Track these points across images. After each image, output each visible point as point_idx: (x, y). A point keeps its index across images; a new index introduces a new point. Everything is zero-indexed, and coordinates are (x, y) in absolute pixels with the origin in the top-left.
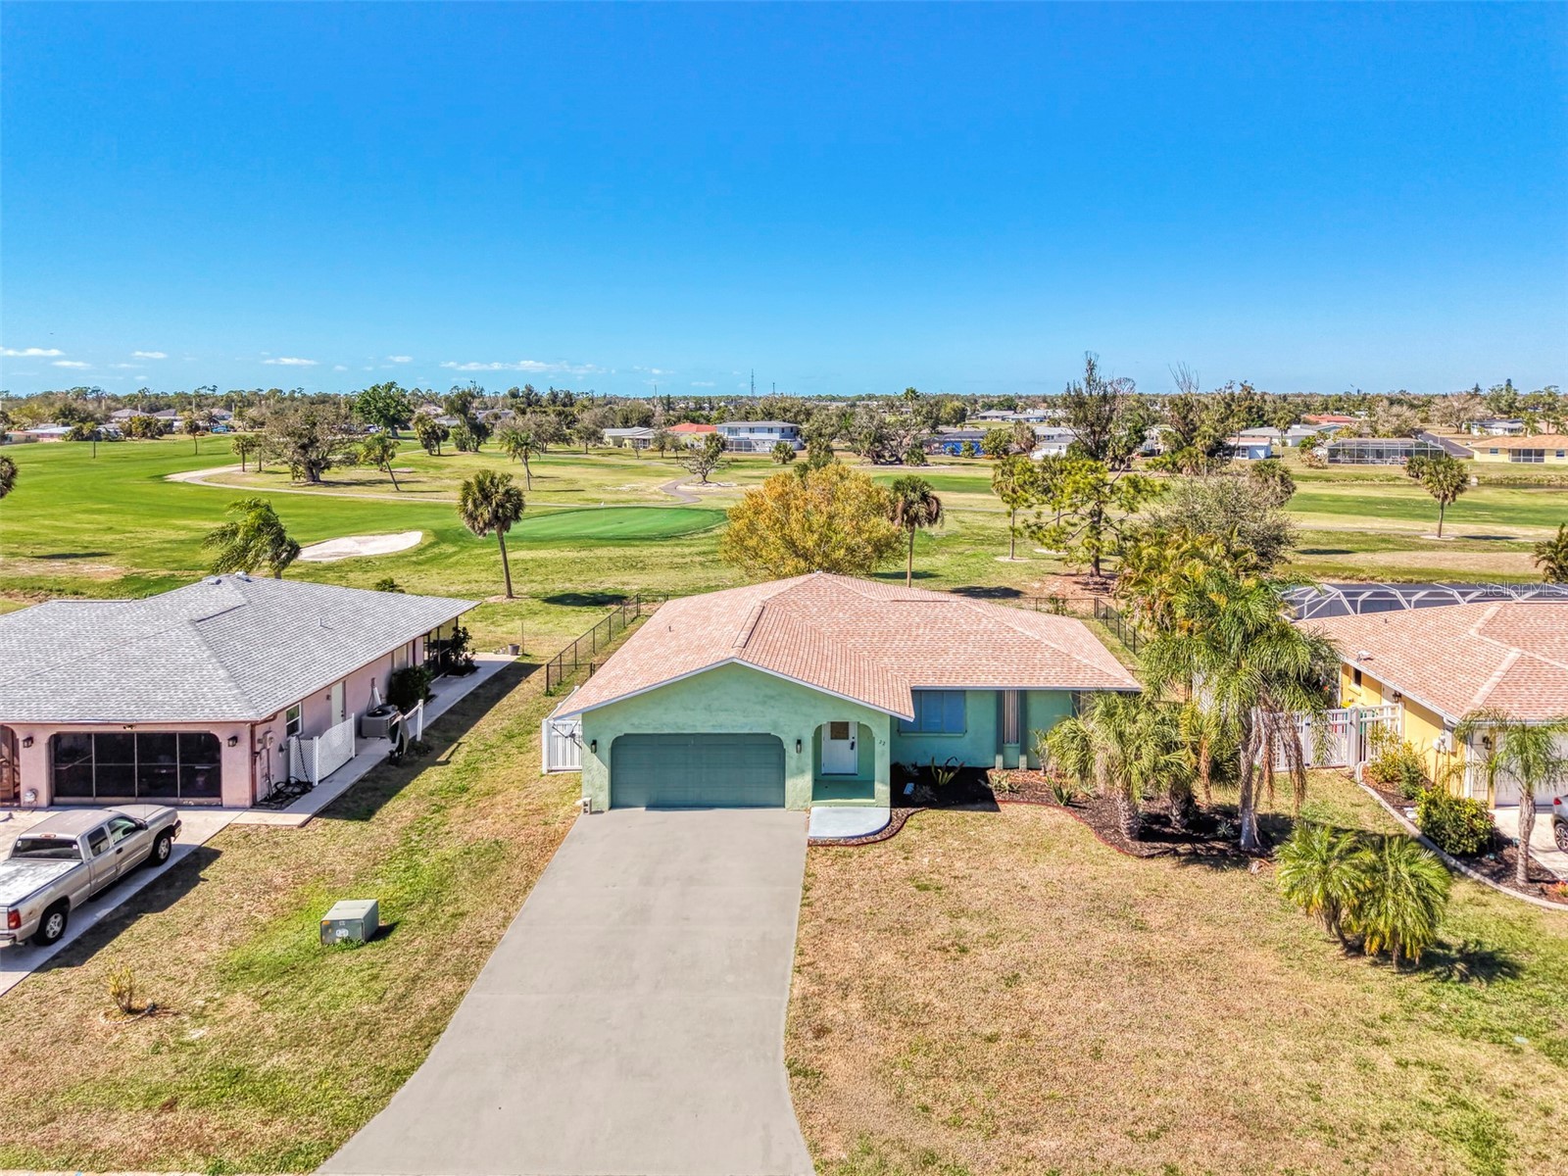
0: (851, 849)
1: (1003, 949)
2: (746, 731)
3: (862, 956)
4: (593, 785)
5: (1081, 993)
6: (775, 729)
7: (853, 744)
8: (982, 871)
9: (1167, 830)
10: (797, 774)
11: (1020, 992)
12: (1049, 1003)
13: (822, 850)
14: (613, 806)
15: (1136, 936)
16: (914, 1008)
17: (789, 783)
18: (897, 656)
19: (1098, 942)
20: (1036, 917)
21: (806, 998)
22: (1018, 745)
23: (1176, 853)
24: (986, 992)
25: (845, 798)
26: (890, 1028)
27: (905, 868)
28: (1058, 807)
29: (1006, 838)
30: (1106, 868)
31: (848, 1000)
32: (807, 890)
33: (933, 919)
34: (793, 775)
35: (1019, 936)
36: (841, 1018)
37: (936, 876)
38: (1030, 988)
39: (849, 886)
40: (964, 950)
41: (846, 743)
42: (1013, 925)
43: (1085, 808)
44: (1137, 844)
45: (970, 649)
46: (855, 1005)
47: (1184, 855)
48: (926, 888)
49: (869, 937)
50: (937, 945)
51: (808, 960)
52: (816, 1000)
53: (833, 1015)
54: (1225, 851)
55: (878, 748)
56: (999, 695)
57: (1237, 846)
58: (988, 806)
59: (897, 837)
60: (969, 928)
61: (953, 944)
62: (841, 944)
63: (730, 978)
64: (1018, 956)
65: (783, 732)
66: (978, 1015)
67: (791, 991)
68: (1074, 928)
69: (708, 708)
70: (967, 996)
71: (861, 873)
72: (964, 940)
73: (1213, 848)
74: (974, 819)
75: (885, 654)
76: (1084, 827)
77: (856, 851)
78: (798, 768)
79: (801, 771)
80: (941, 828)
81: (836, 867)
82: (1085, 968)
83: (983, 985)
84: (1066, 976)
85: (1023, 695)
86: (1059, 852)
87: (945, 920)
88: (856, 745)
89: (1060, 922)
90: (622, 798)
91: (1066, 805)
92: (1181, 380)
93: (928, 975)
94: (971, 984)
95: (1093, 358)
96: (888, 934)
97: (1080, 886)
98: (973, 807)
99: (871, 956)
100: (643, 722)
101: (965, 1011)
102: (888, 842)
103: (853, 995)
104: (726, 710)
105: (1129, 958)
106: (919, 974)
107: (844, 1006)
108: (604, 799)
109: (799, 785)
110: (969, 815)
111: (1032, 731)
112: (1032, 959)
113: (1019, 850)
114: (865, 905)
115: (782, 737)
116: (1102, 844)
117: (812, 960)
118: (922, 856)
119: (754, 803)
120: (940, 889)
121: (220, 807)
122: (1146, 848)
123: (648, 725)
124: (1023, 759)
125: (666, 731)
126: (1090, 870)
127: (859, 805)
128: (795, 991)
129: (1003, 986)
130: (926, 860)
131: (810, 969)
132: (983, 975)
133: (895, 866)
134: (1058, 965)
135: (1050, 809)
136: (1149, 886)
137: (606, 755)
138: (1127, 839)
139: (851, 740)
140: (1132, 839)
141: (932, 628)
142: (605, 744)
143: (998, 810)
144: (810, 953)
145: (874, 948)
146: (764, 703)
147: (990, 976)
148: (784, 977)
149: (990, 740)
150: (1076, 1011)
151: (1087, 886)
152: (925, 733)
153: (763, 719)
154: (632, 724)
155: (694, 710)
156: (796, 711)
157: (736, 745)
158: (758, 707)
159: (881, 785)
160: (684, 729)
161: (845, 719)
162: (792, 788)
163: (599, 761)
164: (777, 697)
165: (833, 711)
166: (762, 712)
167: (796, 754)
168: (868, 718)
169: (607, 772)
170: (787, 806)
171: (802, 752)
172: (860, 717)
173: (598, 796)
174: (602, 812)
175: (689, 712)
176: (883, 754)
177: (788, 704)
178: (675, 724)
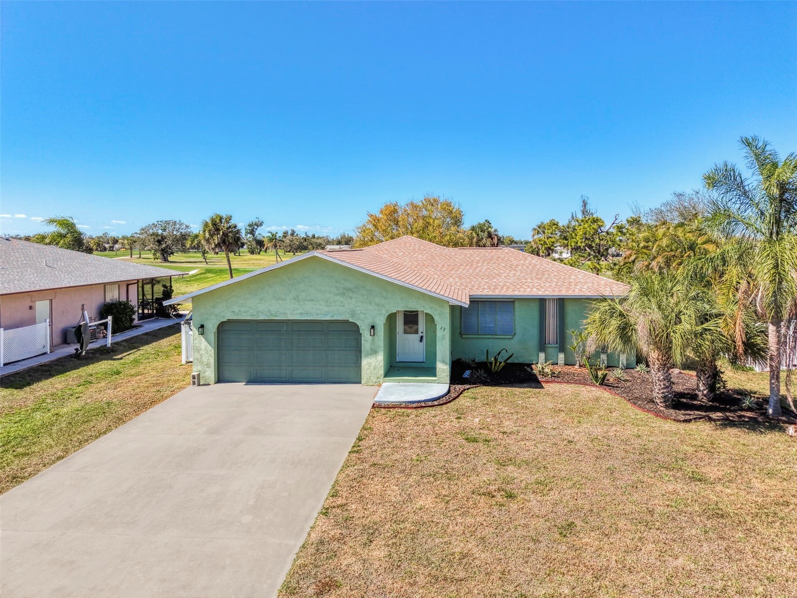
0: (409, 411)
1: (554, 496)
2: (328, 318)
3: (399, 498)
4: (201, 362)
5: (651, 546)
6: (353, 316)
7: (422, 337)
8: (529, 428)
9: (695, 402)
10: (370, 354)
11: (578, 544)
12: (614, 558)
13: (383, 411)
14: (220, 380)
15: (697, 487)
16: (448, 559)
17: (365, 362)
18: (460, 278)
19: (657, 492)
20: (586, 467)
21: (322, 542)
22: (558, 345)
23: (710, 419)
24: (536, 541)
25: (412, 377)
26: (415, 583)
27: (458, 425)
28: (594, 386)
29: (551, 406)
30: (647, 428)
31: (373, 546)
32: (360, 441)
33: (479, 467)
34: (368, 355)
35: (570, 484)
36: (357, 568)
37: (486, 432)
38: (589, 539)
39: (401, 437)
40: (511, 496)
41: (416, 337)
42: (563, 474)
43: (617, 387)
44: (672, 411)
45: (518, 274)
46: (378, 552)
47: (718, 420)
48: (475, 440)
49: (411, 480)
50: (482, 491)
51: (340, 501)
52: (335, 545)
53: (348, 566)
54: (756, 418)
55: (439, 333)
56: (542, 301)
57: (765, 414)
58: (533, 385)
59: (452, 403)
60: (516, 475)
61: (499, 490)
62: (379, 487)
63: (247, 519)
64: (571, 504)
65: (359, 319)
66: (528, 570)
67: (309, 534)
68: (627, 478)
69: (296, 298)
70: (514, 546)
71: (415, 428)
72: (511, 486)
73: (744, 416)
74: (522, 393)
75: (451, 277)
76: (618, 398)
77: (414, 412)
78: (372, 349)
79: (374, 352)
80: (493, 398)
81: (393, 423)
82: (649, 518)
83: (532, 533)
84: (629, 526)
85: (561, 302)
86: (600, 417)
87: (492, 467)
88: (424, 338)
89: (611, 471)
90: (226, 374)
91: (601, 384)
92: (635, 210)
93: (470, 520)
94: (519, 533)
95: (586, 199)
96: (432, 479)
97: (626, 442)
98: (521, 385)
99: (410, 499)
100: (242, 310)
101: (511, 565)
102: (444, 407)
103: (379, 541)
104: (312, 300)
105: (697, 508)
106: (459, 520)
107: (365, 553)
108: (210, 374)
109: (374, 362)
110: (517, 390)
111: (569, 332)
112: (587, 507)
113: (563, 414)
114: (412, 453)
115: (359, 323)
116: (639, 411)
117: (344, 501)
118: (474, 417)
119: (344, 380)
120: (489, 441)
122: (681, 415)
123: (246, 312)
124: (561, 356)
125: (261, 317)
126: (632, 430)
127: (424, 381)
128: (313, 535)
129: (557, 536)
130: (477, 420)
131: (339, 511)
132: (534, 522)
133: (447, 424)
134: (619, 515)
135: (588, 387)
136: (695, 443)
137: (212, 336)
138: (661, 407)
139: (420, 334)
140: (667, 407)
141: (488, 263)
142: (212, 327)
143: (542, 387)
144: (345, 495)
145: (414, 492)
146: (343, 294)
147: (541, 524)
148: (306, 520)
149: (534, 342)
150: (650, 569)
151: (632, 442)
152: (481, 335)
153: (342, 308)
154: (233, 312)
155: (284, 300)
156: (370, 301)
157: (322, 331)
158: (339, 298)
159: (442, 365)
160: (276, 316)
161: (412, 308)
162: (367, 367)
163: (206, 343)
164: (355, 290)
165: (402, 299)
166: (342, 302)
167: (370, 338)
168: (431, 308)
169: (213, 351)
170: (363, 382)
171: (375, 336)
172: (424, 307)
173: (205, 371)
174: (209, 385)
175: (280, 302)
176: (443, 338)
177: (363, 295)
178: (269, 311)
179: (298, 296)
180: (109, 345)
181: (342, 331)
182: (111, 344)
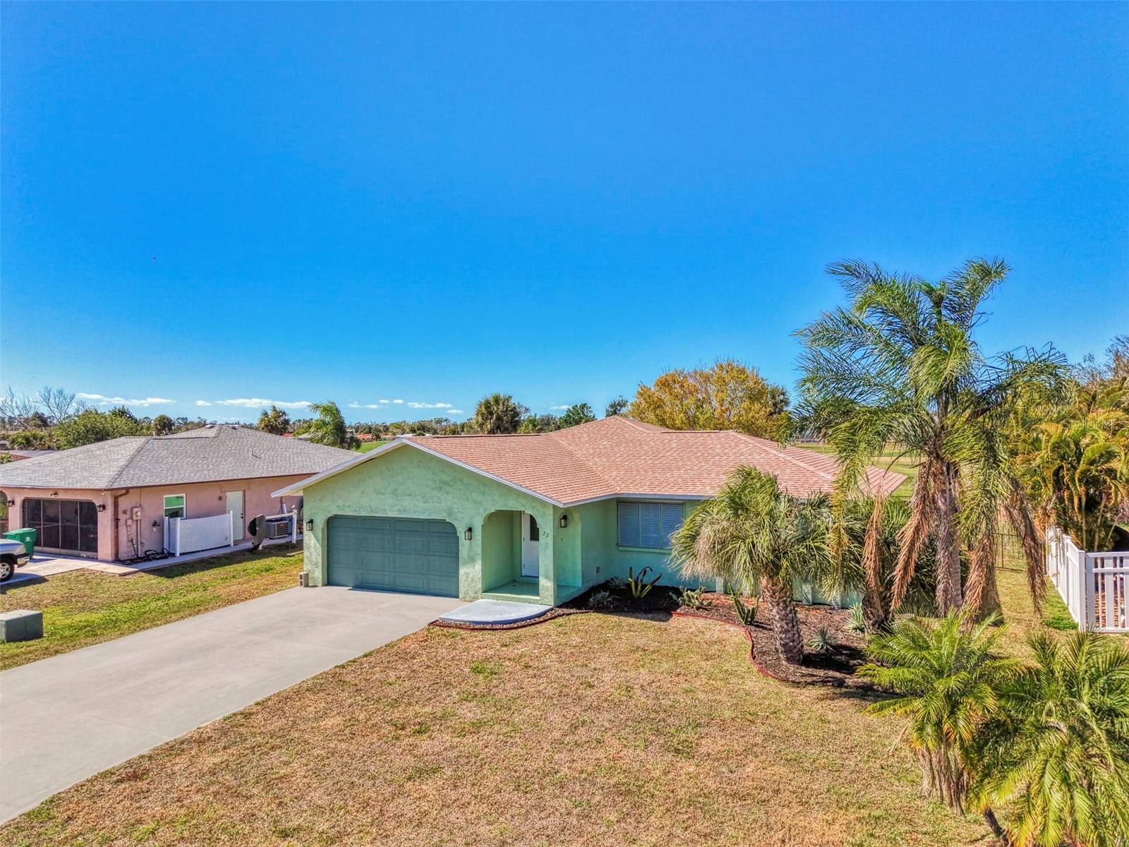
2: (425, 516)
6: (450, 515)
10: (468, 563)
14: (329, 582)
17: (462, 571)
25: (511, 593)
28: (739, 625)
34: (466, 563)
37: (509, 664)
55: (542, 541)
65: (456, 519)
69: (395, 493)
78: (469, 557)
79: (472, 560)
90: (336, 577)
91: (749, 623)
100: (346, 504)
104: (410, 495)
108: (318, 574)
109: (471, 573)
115: (455, 524)
119: (444, 592)
121: (95, 559)
123: (349, 507)
125: (363, 514)
127: (525, 601)
137: (321, 534)
138: (783, 661)
140: (788, 660)
142: (320, 523)
146: (440, 489)
152: (642, 547)
153: (440, 505)
154: (338, 506)
155: (384, 494)
156: (467, 497)
157: (423, 532)
158: (435, 493)
159: (545, 581)
160: (377, 513)
161: (511, 507)
162: (464, 578)
163: (315, 540)
164: (451, 483)
165: (501, 496)
166: (439, 498)
167: (468, 541)
168: (532, 508)
169: (320, 550)
170: (461, 596)
171: (472, 540)
172: (525, 506)
173: (314, 571)
174: (317, 586)
175: (380, 496)
176: (547, 547)
177: (460, 490)
178: (370, 506)
179: (396, 490)
180: (294, 542)
181: (443, 533)
182: (297, 541)
